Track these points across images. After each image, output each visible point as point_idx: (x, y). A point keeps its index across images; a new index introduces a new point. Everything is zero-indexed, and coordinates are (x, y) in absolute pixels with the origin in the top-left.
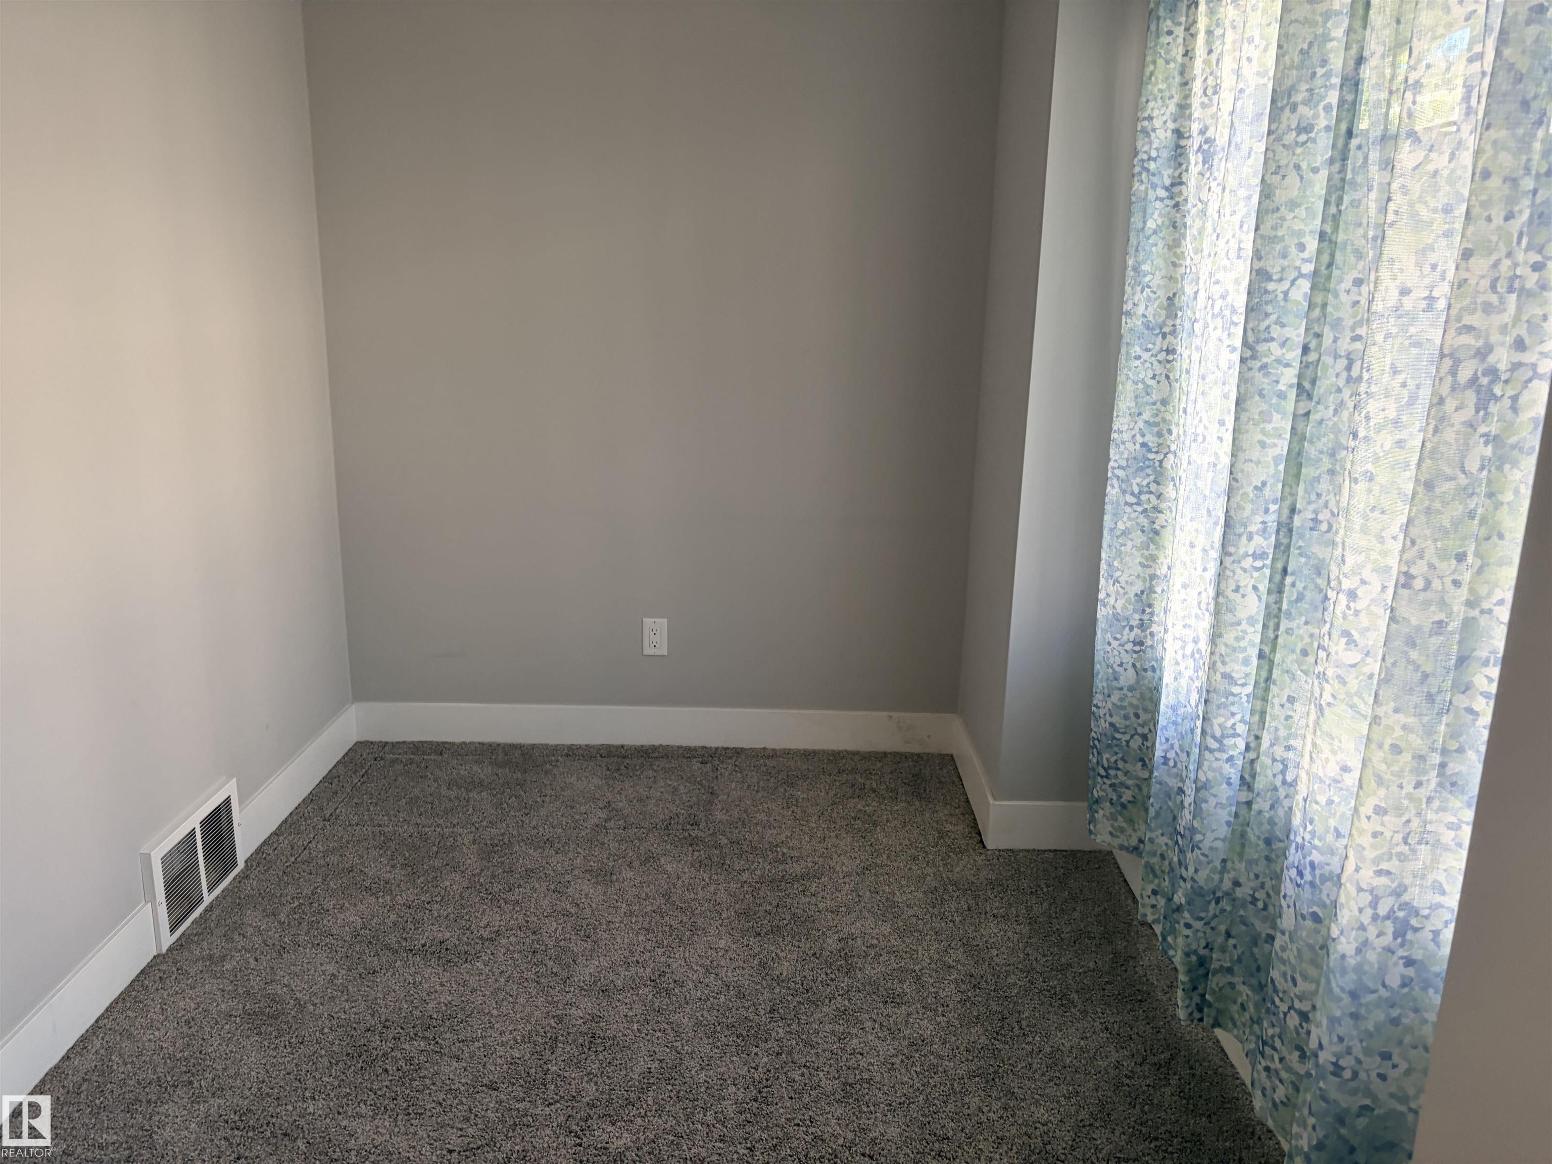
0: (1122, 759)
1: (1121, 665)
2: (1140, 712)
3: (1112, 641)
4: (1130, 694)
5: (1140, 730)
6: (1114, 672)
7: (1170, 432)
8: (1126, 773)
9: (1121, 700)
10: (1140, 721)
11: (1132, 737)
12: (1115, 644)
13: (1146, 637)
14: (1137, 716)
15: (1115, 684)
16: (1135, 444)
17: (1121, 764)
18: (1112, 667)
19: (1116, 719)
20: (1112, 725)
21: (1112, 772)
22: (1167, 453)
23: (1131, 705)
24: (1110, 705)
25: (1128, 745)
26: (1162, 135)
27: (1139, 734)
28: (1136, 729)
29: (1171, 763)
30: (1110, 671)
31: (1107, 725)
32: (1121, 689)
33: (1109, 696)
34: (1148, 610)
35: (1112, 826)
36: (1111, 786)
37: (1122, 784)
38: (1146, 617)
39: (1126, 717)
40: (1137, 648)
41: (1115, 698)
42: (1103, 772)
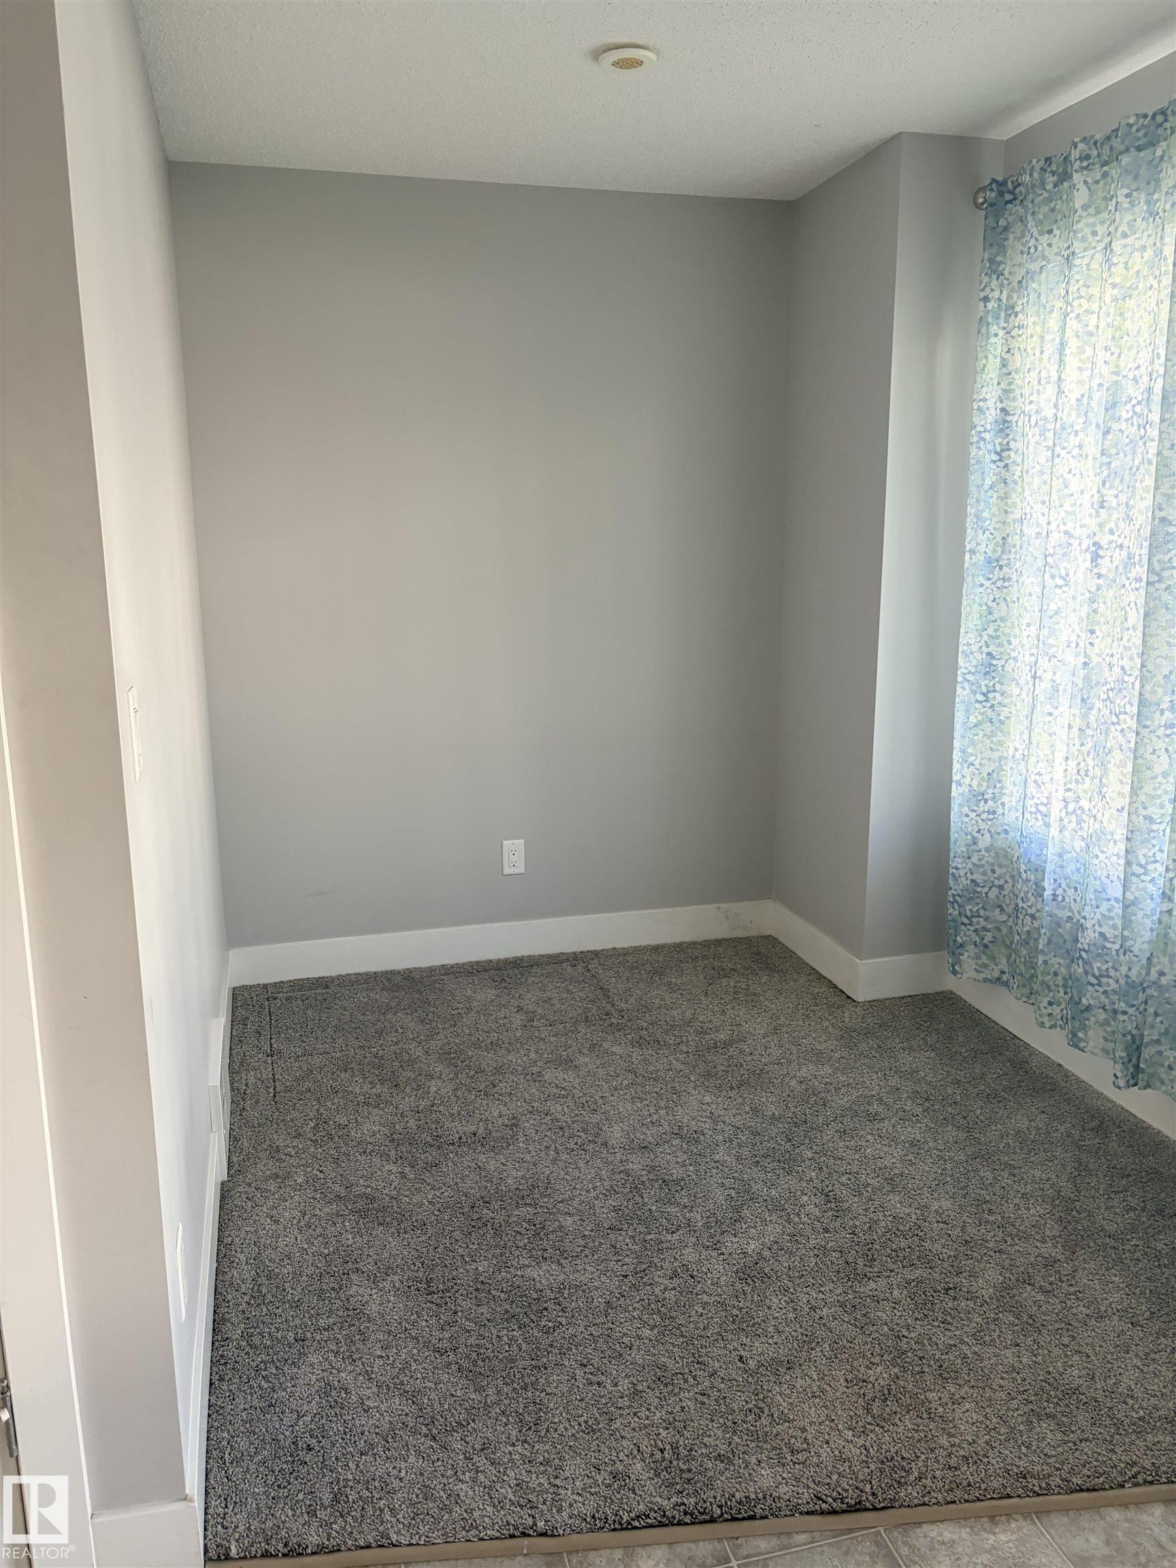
0: (983, 908)
1: (979, 831)
2: (996, 868)
3: (969, 813)
4: (987, 855)
5: (996, 883)
6: (974, 837)
7: (1010, 643)
8: (986, 919)
9: (980, 860)
10: (996, 875)
11: (990, 888)
12: (973, 815)
13: (998, 807)
14: (993, 871)
15: (974, 847)
16: (982, 654)
17: (982, 912)
18: (971, 834)
19: (976, 876)
20: (973, 881)
21: (974, 920)
22: (1008, 659)
23: (987, 862)
24: (970, 865)
25: (987, 896)
26: (992, 414)
27: (996, 886)
28: (993, 882)
29: (1060, 898)
30: (969, 837)
31: (969, 882)
32: (980, 851)
33: (969, 858)
34: (998, 785)
35: (976, 964)
36: (975, 931)
37: (984, 928)
38: (997, 791)
39: (984, 874)
40: (991, 817)
41: (975, 859)
42: (966, 921)
